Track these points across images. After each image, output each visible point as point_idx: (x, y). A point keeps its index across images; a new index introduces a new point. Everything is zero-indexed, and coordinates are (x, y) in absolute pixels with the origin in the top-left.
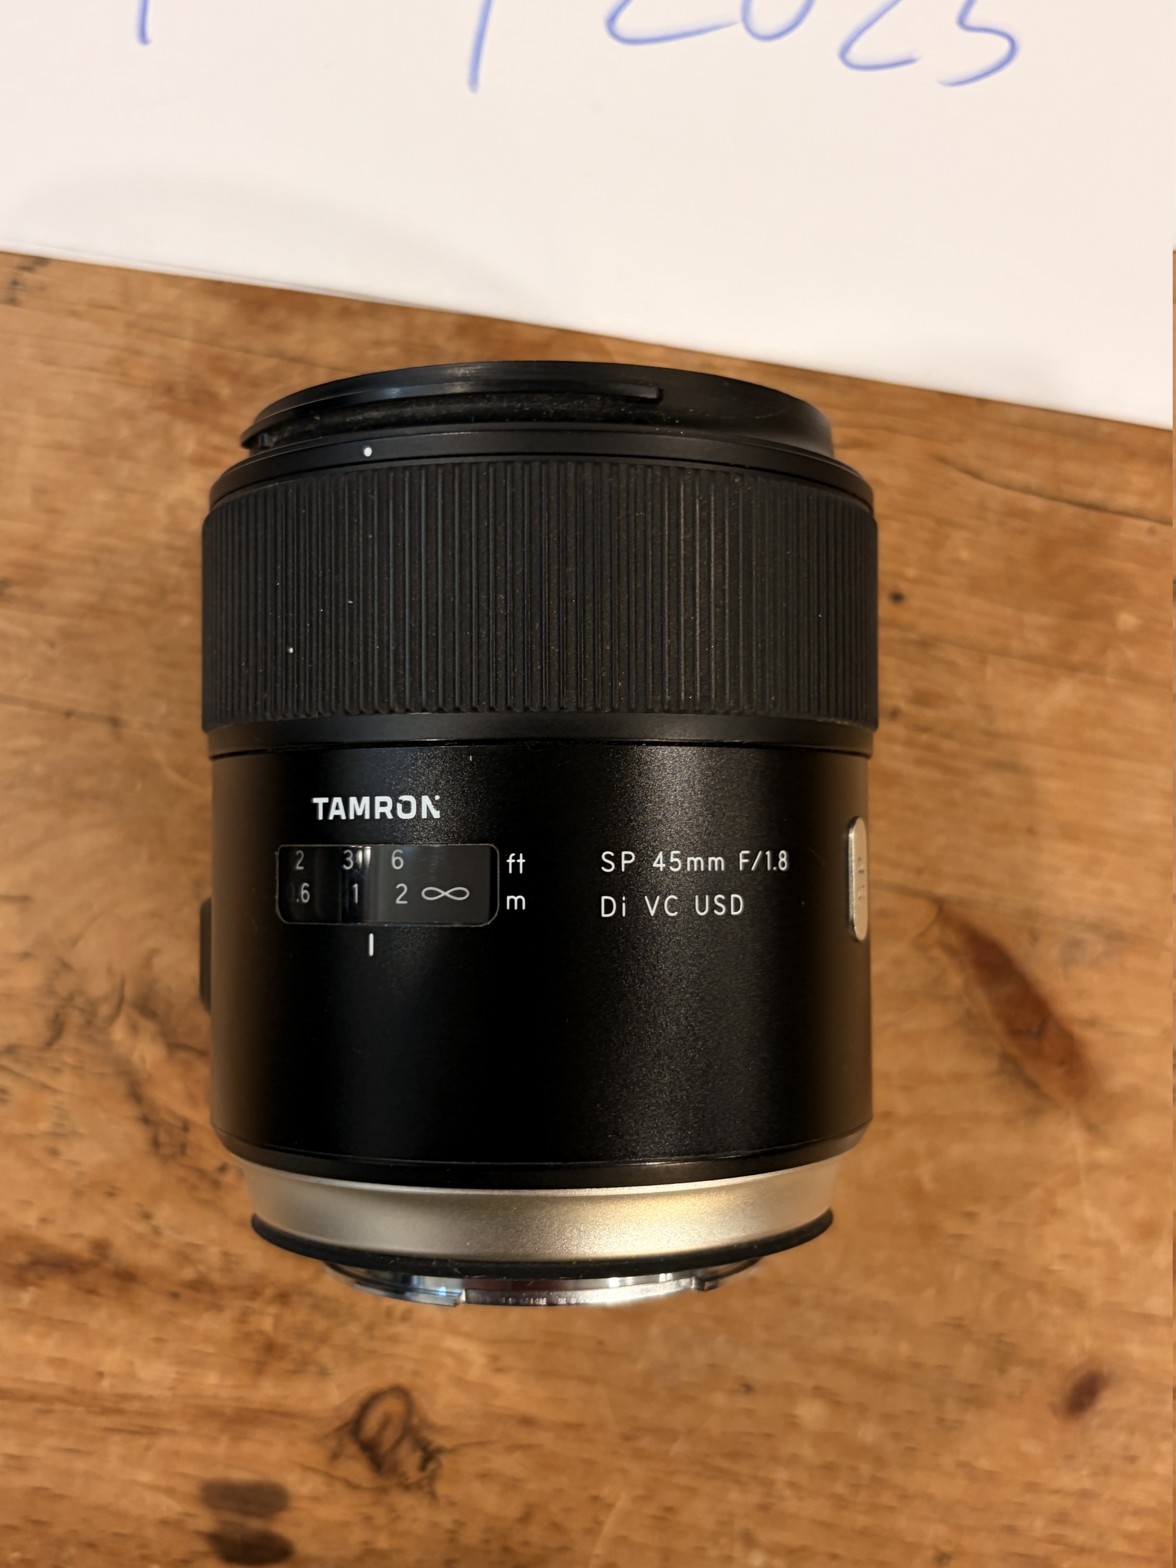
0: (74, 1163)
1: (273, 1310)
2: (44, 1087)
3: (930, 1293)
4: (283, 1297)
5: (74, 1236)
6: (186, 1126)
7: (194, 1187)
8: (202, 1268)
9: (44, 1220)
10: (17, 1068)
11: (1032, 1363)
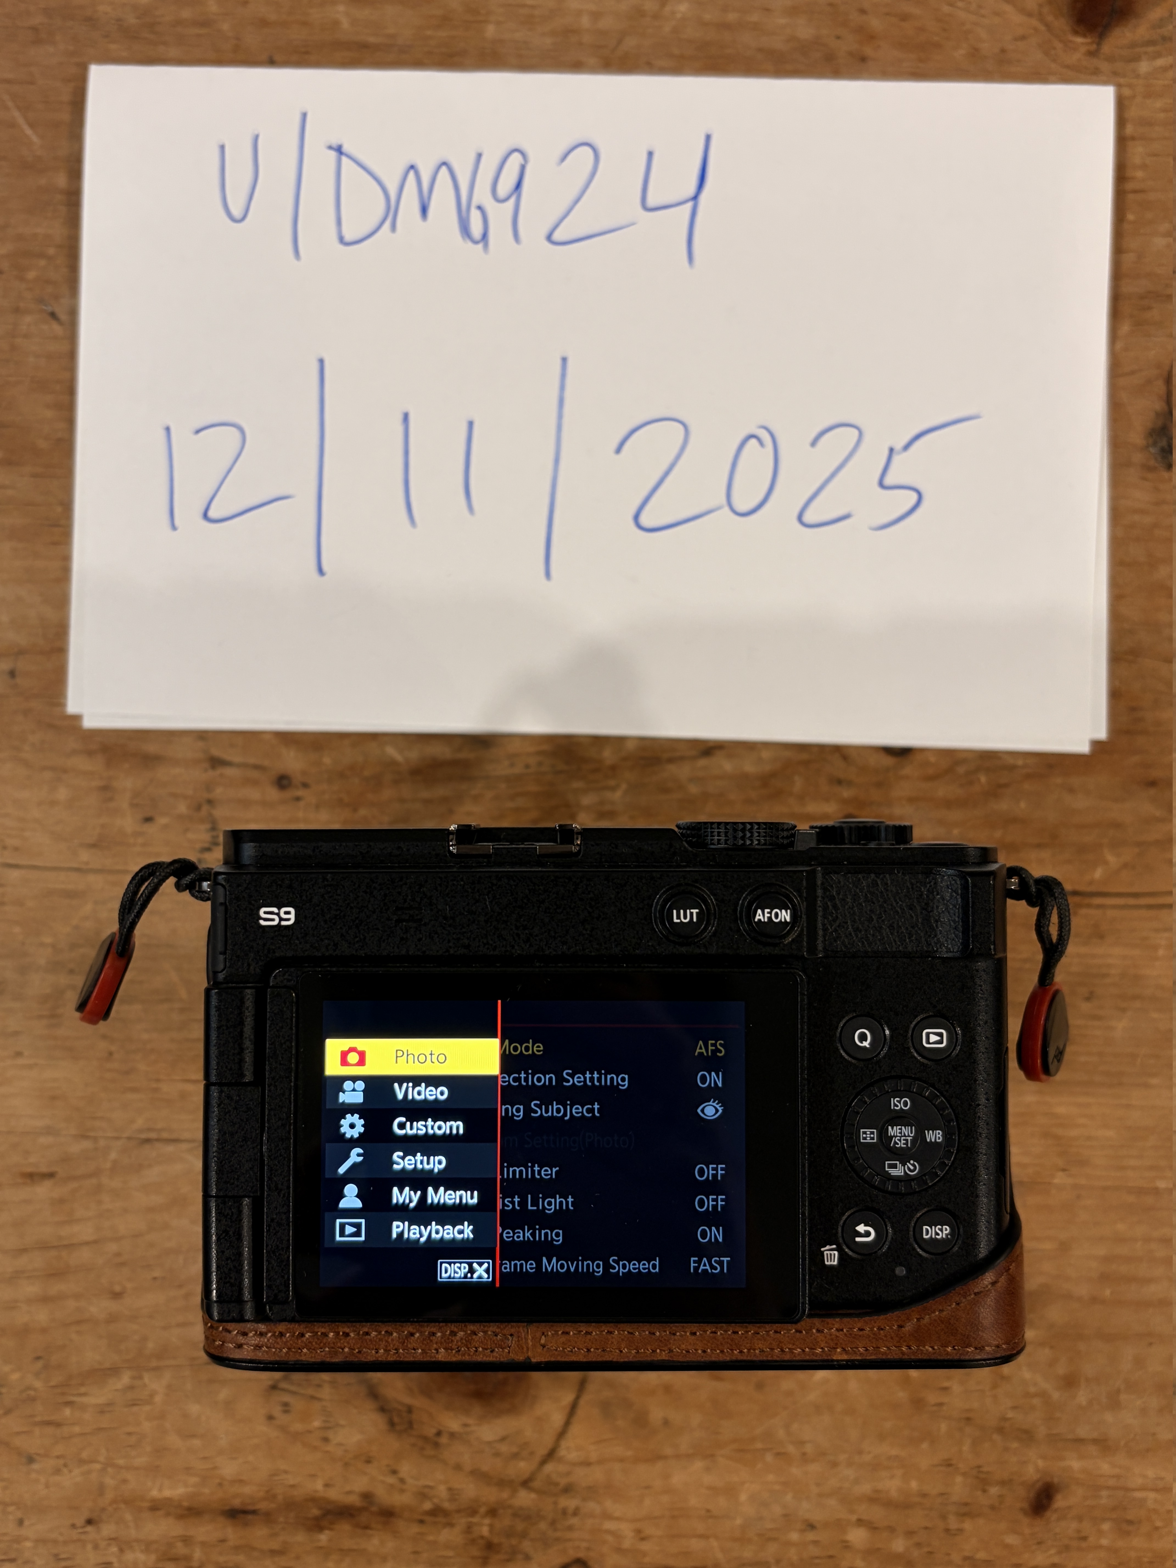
0: (340, 1444)
1: (487, 1521)
2: (313, 1398)
3: (925, 1446)
4: (493, 1512)
5: (349, 1493)
6: (410, 1410)
7: (422, 1449)
8: (436, 1500)
9: (327, 1485)
11: (1003, 1483)
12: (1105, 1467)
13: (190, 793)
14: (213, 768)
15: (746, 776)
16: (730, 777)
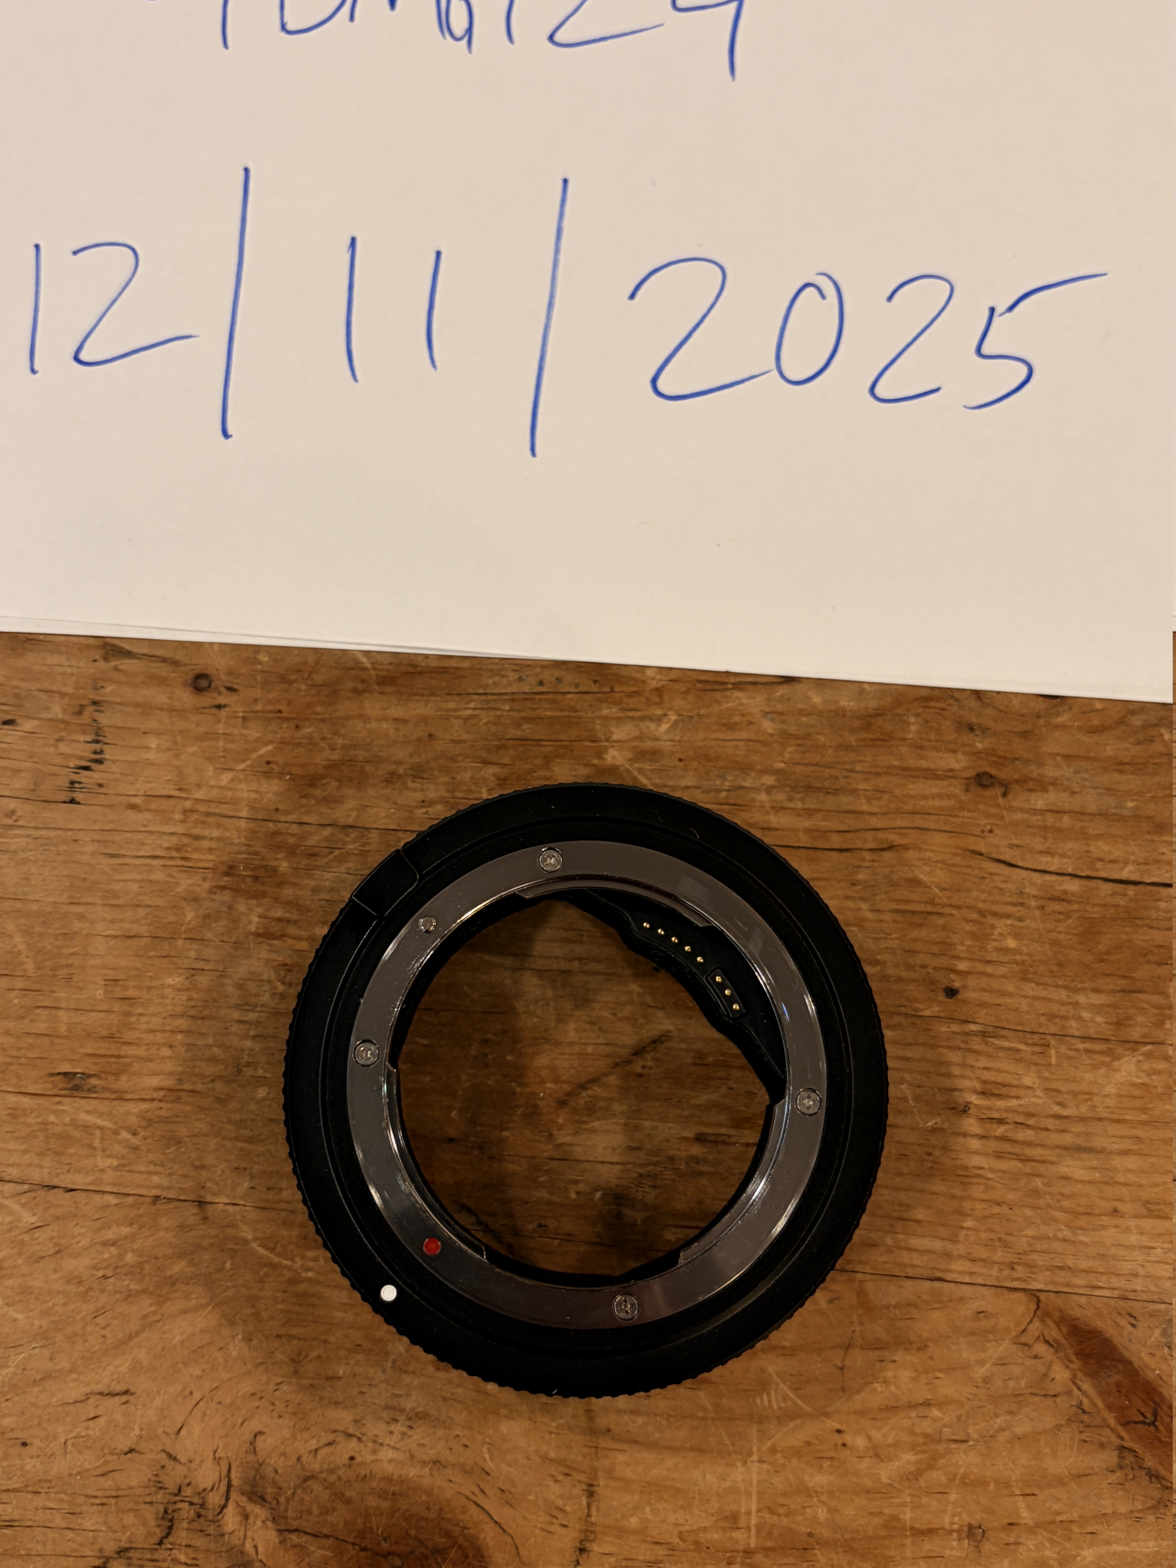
13: (70, 690)
14: (106, 659)
15: (841, 713)
16: (821, 713)
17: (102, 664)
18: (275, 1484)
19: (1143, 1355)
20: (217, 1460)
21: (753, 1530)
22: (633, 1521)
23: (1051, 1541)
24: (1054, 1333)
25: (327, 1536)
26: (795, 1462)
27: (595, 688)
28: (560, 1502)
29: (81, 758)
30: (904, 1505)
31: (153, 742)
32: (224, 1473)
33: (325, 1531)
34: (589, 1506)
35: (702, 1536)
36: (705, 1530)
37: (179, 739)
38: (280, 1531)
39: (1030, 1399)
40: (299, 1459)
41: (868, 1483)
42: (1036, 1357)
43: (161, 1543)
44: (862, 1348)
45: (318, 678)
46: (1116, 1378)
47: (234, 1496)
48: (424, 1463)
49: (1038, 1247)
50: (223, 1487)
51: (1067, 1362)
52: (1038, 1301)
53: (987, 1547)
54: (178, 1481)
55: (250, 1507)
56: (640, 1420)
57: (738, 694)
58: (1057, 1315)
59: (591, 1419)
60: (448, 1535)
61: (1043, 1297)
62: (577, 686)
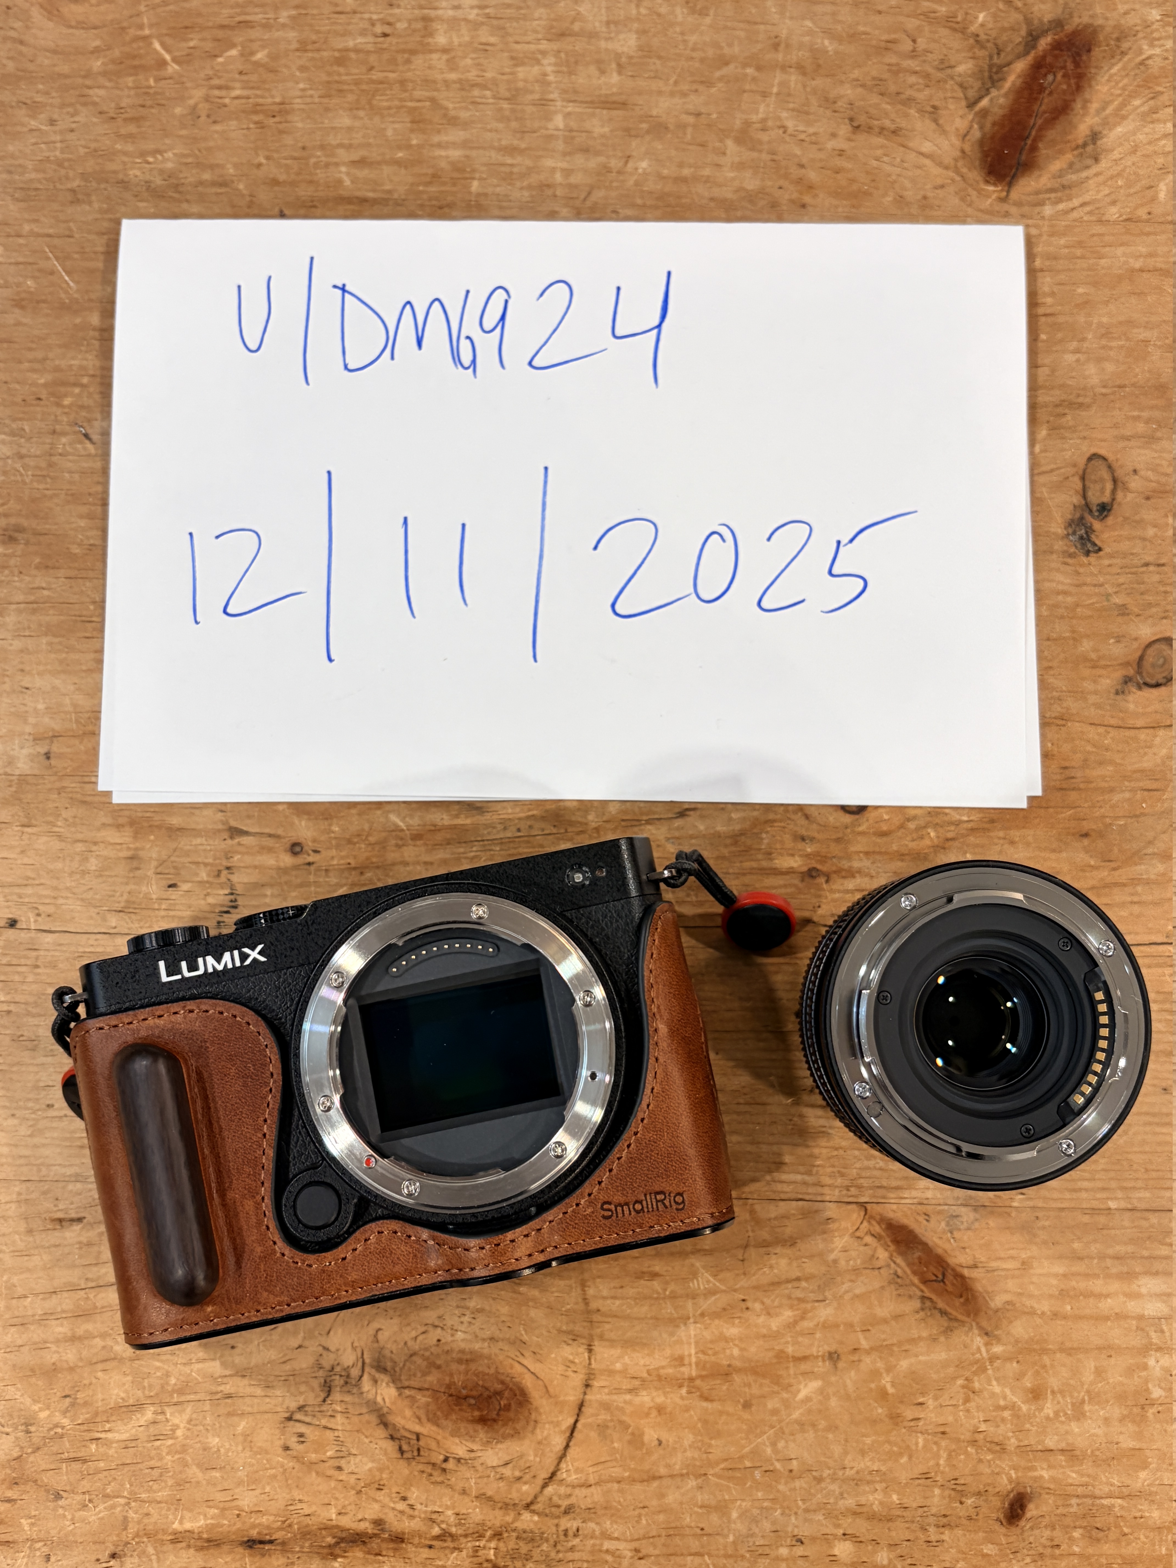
0: (353, 1473)
1: (493, 1545)
2: (326, 1428)
4: (498, 1535)
5: (362, 1520)
6: (418, 1436)
7: (431, 1475)
8: (444, 1526)
9: (340, 1514)
10: (308, 1419)
11: (979, 1494)
12: (1073, 1476)
13: (210, 860)
14: (232, 838)
15: (718, 835)
16: (704, 836)
17: (229, 842)
18: (392, 1360)
19: (935, 1239)
20: (354, 1348)
21: (694, 1366)
22: (618, 1366)
23: (880, 1358)
24: (877, 1229)
25: (427, 1389)
26: (717, 1322)
27: (554, 831)
28: (571, 1357)
29: (222, 906)
30: (787, 1343)
31: (269, 892)
32: (360, 1355)
33: (426, 1386)
34: (590, 1359)
35: (662, 1372)
36: (663, 1367)
37: (285, 888)
38: (398, 1388)
39: (864, 1272)
40: (406, 1343)
41: (764, 1331)
42: (866, 1245)
43: (324, 1401)
44: (755, 1246)
45: (372, 839)
46: (918, 1254)
47: (367, 1369)
48: (484, 1340)
49: (864, 1174)
50: (360, 1364)
51: (886, 1247)
52: (866, 1210)
53: (841, 1365)
54: (331, 1363)
55: (377, 1375)
56: (618, 1302)
57: (649, 827)
58: (878, 1217)
59: (587, 1304)
60: (503, 1382)
61: (869, 1206)
62: (543, 830)
